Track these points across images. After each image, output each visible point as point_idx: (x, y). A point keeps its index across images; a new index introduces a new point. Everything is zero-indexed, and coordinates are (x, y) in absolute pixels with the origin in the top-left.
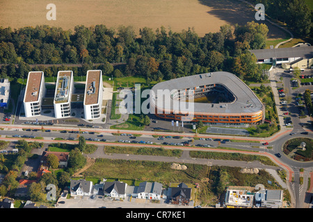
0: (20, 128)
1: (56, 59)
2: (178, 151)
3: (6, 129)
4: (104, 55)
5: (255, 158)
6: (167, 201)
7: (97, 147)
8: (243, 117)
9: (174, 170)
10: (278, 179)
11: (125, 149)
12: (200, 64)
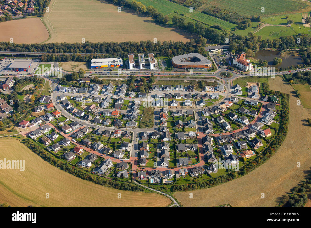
0: (129, 72)
1: (136, 52)
2: (185, 77)
3: (124, 73)
4: (152, 50)
5: (211, 78)
6: (186, 91)
7: (157, 77)
8: (205, 66)
9: (185, 82)
10: (220, 83)
11: (167, 77)
12: (186, 51)
